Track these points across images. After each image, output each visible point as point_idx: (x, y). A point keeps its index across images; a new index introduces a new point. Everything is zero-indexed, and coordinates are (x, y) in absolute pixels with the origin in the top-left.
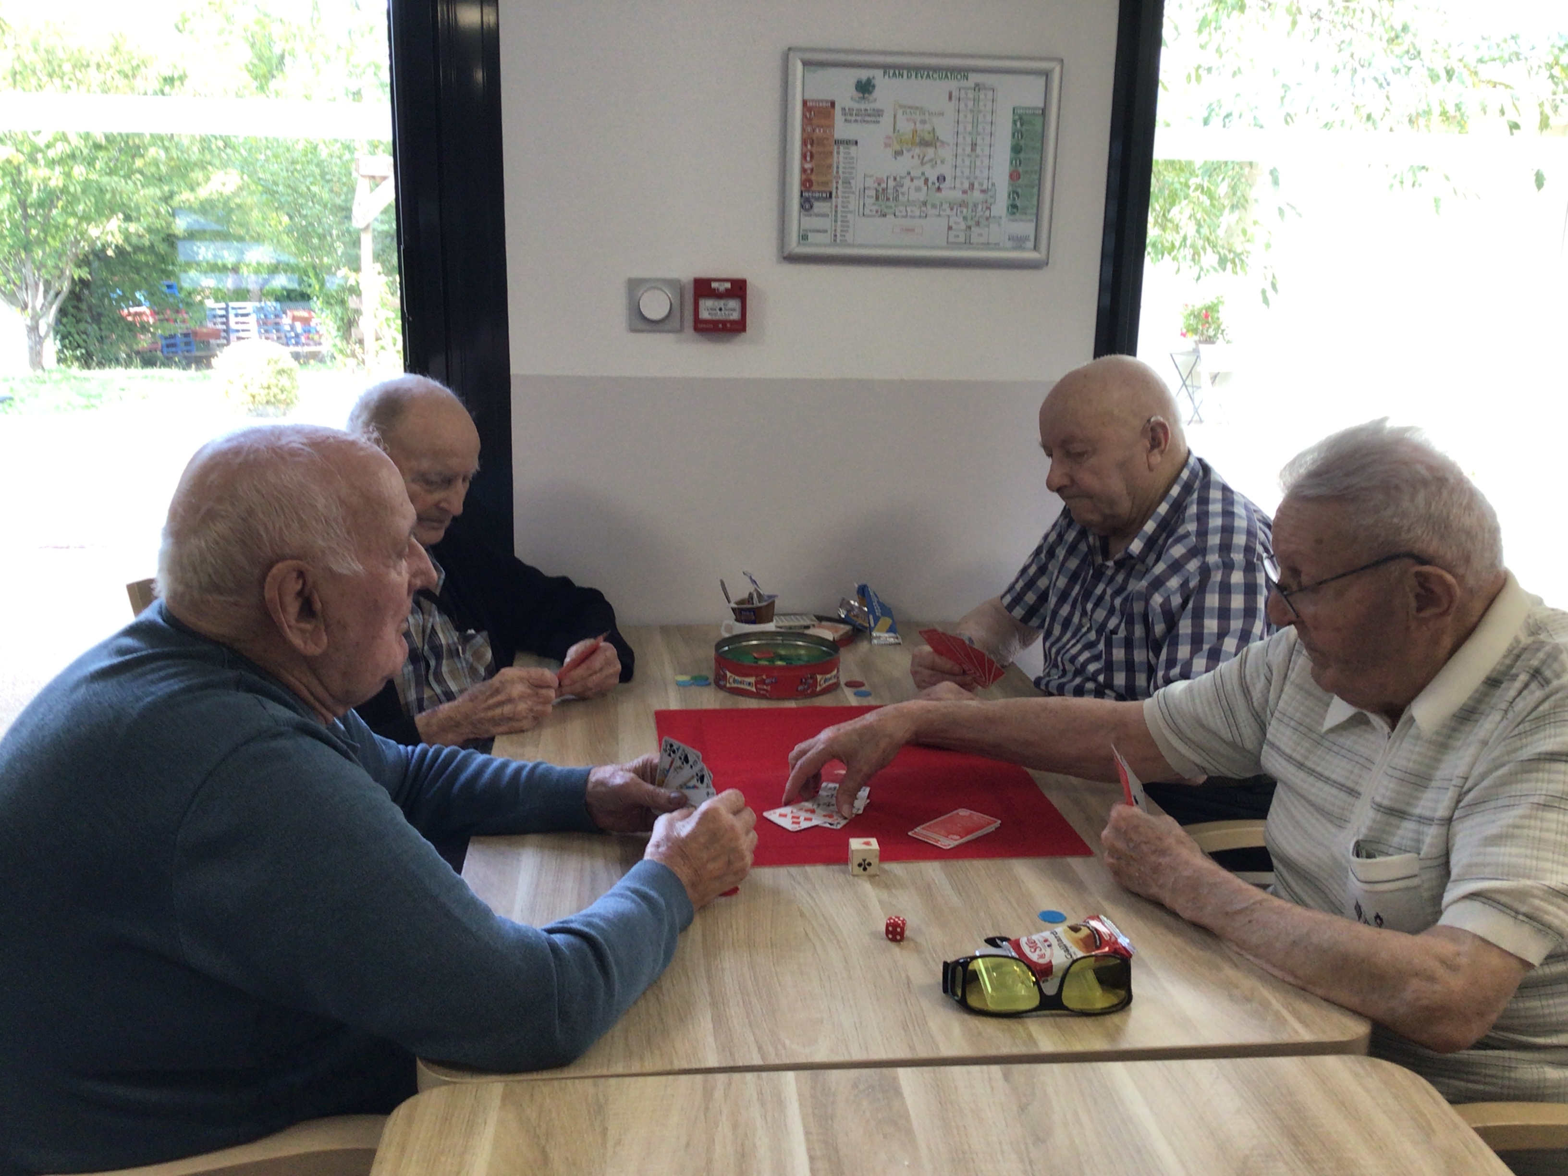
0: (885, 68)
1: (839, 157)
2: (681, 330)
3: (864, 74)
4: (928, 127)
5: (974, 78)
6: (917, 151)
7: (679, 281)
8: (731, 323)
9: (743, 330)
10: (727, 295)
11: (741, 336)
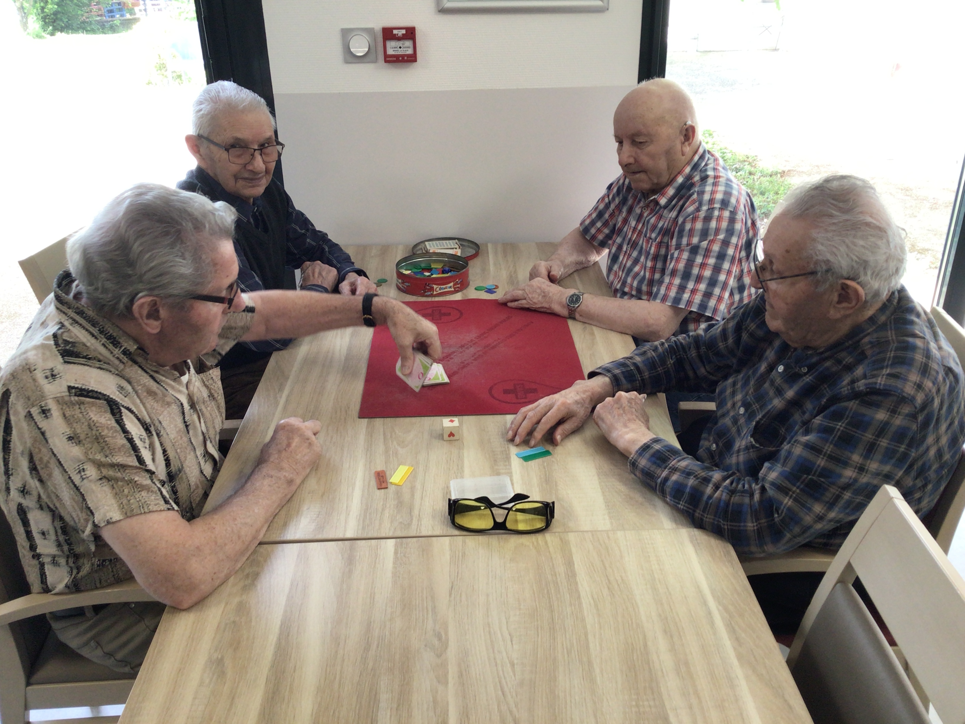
2: (375, 61)
7: (373, 29)
8: (408, 56)
9: (415, 60)
10: (404, 38)
11: (415, 64)
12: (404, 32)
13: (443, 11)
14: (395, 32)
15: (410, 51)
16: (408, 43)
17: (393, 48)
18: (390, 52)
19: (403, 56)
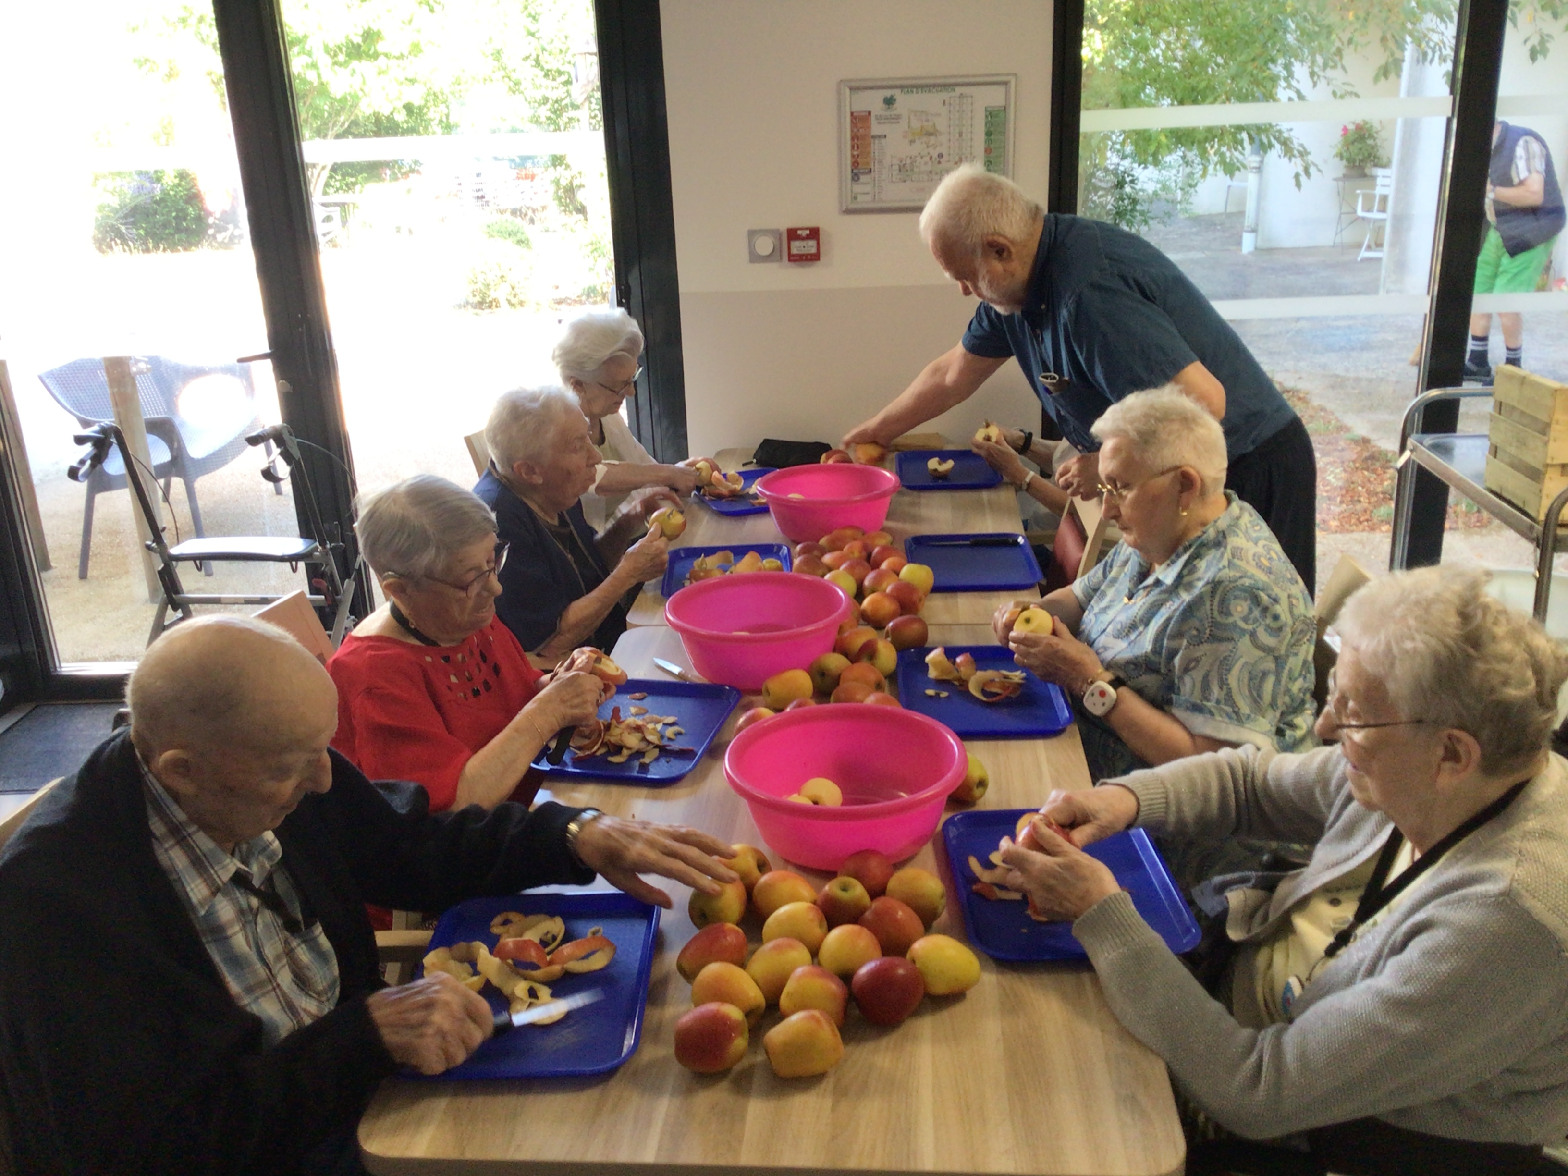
0: (902, 87)
1: (875, 146)
4: (931, 123)
5: (959, 90)
6: (925, 139)
7: (778, 230)
8: (811, 255)
9: (818, 259)
10: (808, 237)
11: (818, 262)
12: (808, 232)
15: (814, 251)
16: (812, 243)
19: (806, 255)
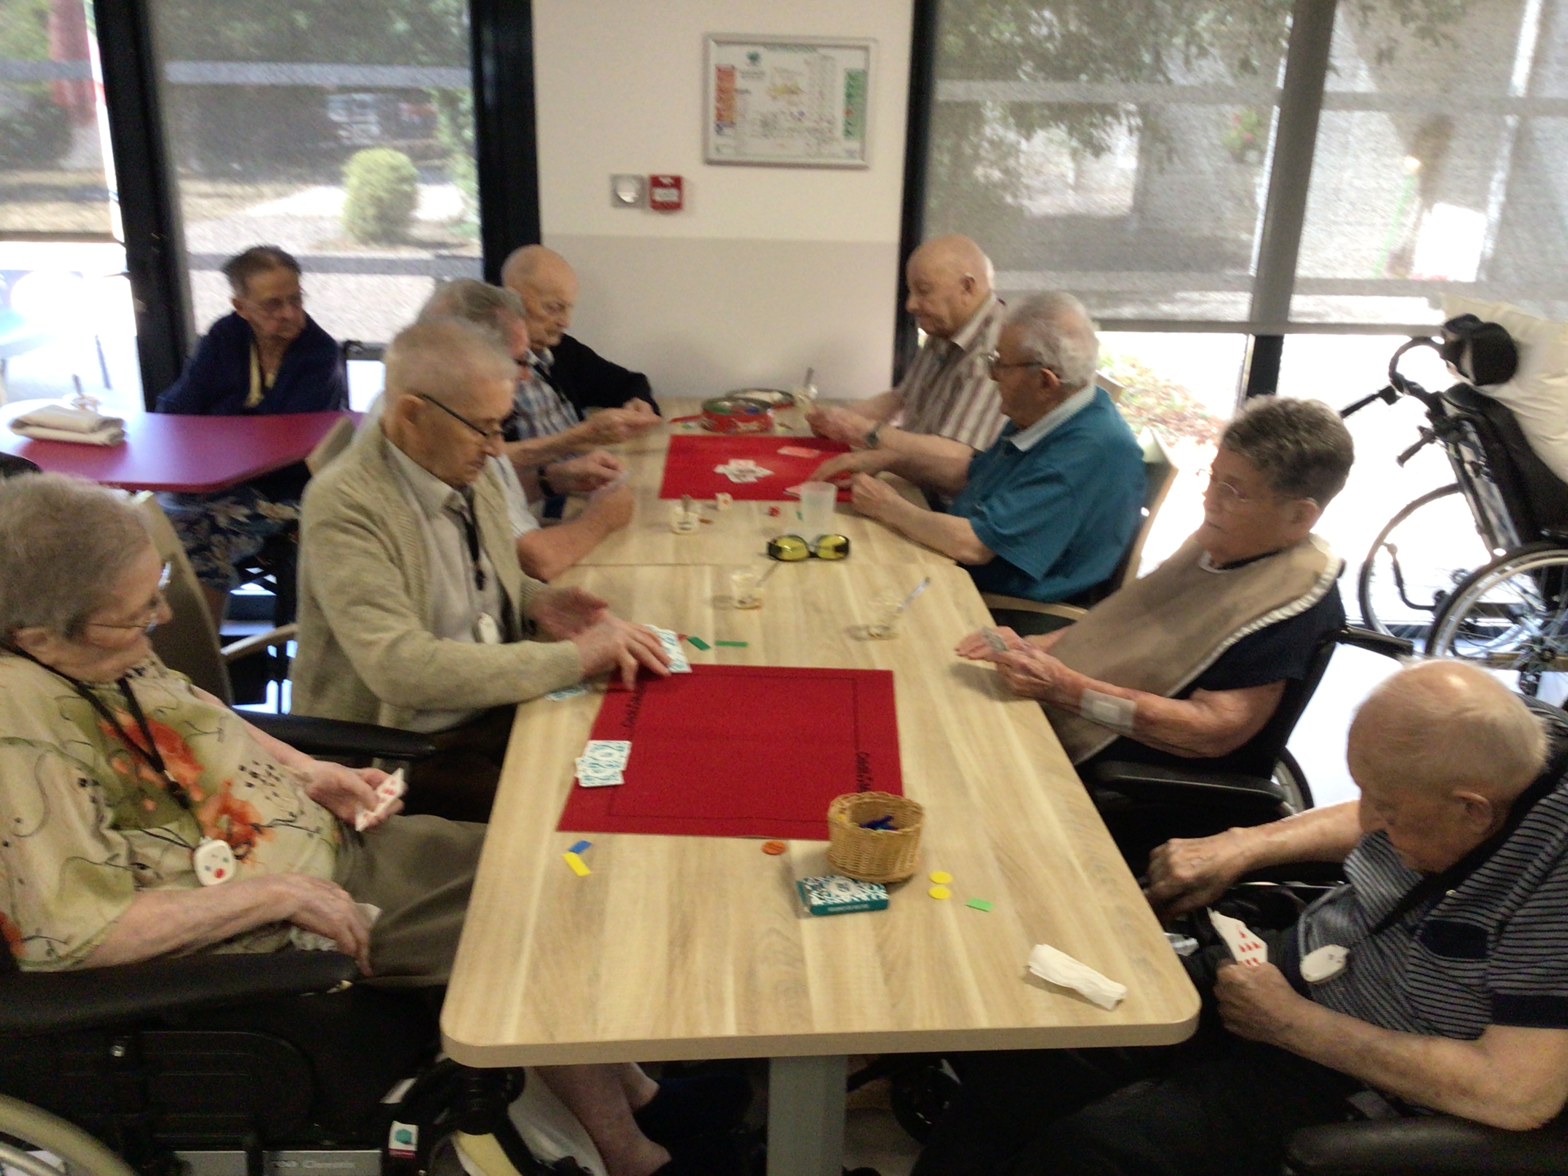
3: (752, 49)
13: (710, 162)
14: (661, 179)
17: (661, 195)
18: (658, 198)
